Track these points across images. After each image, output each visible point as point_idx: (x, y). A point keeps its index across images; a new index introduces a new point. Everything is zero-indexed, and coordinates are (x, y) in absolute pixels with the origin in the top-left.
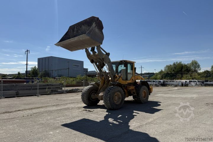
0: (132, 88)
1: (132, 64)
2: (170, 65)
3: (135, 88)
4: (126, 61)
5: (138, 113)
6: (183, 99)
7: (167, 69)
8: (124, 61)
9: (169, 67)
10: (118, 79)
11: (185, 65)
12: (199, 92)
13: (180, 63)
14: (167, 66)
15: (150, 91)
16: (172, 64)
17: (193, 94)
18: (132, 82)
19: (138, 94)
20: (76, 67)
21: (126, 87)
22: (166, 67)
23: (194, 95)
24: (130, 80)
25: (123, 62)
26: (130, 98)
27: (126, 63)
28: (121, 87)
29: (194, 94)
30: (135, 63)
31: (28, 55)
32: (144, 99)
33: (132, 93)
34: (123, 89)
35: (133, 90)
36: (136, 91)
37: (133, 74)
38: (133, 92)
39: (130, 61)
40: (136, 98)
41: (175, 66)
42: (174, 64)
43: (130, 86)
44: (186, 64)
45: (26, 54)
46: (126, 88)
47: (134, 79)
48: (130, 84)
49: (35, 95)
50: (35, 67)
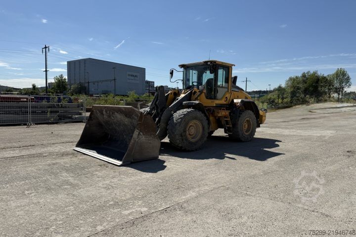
0: (223, 113)
1: (228, 68)
2: (296, 77)
3: (230, 113)
4: (215, 62)
5: (234, 159)
6: (302, 139)
7: (290, 83)
8: (211, 62)
9: (293, 80)
10: (198, 97)
11: (324, 78)
12: (339, 126)
13: (315, 73)
14: (291, 79)
15: (259, 121)
16: (300, 75)
17: (326, 130)
18: (225, 103)
19: (235, 125)
20: (132, 78)
21: (214, 111)
22: (289, 81)
23: (328, 132)
24: (221, 99)
25: (209, 63)
26: (220, 132)
27: (213, 65)
28: (203, 112)
29: (329, 130)
30: (233, 67)
31: (48, 54)
32: (247, 134)
33: (223, 122)
34: (206, 115)
35: (225, 117)
36: (231, 120)
37: (228, 88)
38: (227, 121)
39: (222, 63)
40: (230, 132)
41: (305, 78)
42: (304, 76)
43: (221, 110)
44: (325, 76)
45: (44, 53)
46: (213, 114)
47: (228, 98)
48: (220, 107)
49: (25, 125)
50: (61, 76)
